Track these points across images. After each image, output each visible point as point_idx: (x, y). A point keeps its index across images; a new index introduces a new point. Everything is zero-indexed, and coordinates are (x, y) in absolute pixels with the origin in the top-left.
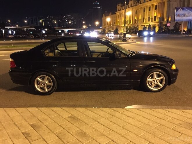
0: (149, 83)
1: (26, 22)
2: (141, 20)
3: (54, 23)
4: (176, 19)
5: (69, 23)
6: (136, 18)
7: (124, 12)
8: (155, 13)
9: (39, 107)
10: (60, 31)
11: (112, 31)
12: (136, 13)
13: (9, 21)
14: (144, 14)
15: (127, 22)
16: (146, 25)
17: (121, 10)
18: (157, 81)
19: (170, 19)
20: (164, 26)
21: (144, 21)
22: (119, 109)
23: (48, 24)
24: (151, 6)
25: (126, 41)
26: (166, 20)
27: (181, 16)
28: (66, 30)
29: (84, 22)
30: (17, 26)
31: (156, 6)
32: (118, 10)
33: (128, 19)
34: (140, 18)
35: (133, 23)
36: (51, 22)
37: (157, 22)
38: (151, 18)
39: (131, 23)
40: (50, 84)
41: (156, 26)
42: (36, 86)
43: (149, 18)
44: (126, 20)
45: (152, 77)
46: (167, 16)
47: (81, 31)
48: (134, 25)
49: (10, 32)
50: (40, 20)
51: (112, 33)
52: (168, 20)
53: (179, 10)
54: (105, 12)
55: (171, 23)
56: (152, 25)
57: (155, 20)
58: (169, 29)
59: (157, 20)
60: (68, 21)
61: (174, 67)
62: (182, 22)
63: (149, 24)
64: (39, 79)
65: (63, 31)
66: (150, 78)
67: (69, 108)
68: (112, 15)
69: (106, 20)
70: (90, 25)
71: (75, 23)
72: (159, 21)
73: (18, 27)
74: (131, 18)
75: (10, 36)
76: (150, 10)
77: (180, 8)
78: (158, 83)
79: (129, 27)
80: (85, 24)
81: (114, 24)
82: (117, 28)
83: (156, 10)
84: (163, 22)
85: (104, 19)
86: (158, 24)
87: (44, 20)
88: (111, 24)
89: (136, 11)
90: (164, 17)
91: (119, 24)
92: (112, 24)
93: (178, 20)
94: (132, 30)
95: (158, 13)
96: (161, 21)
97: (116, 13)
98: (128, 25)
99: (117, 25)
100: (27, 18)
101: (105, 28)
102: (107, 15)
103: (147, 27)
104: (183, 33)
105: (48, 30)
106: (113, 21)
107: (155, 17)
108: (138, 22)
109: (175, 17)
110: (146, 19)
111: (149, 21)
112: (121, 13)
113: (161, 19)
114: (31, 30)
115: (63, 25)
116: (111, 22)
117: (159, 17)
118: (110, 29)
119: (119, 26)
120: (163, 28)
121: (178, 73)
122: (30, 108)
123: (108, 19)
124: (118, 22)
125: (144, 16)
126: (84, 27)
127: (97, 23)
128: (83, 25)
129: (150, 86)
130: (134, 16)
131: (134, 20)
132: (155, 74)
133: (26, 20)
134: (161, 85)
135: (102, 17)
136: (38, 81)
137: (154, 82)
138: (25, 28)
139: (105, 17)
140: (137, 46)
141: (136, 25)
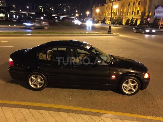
0: (125, 88)
1: (28, 7)
2: (126, 13)
3: (52, 10)
4: (156, 15)
5: (64, 11)
6: (121, 11)
7: (111, 5)
8: (139, 8)
9: (31, 109)
10: (56, 17)
11: (100, 21)
12: (122, 6)
13: (14, 6)
14: (129, 7)
15: (113, 13)
16: (130, 18)
17: (109, 3)
18: (131, 87)
19: (150, 14)
20: (145, 19)
21: (128, 14)
22: (96, 117)
23: (47, 10)
24: (135, 2)
25: (111, 33)
26: (147, 14)
27: (160, 13)
28: (61, 17)
29: (77, 11)
30: (21, 10)
31: (140, 2)
32: (106, 2)
33: (115, 11)
34: (125, 11)
35: (119, 15)
36: (49, 9)
37: (139, 15)
38: (134, 12)
39: (117, 15)
40: (42, 82)
41: (138, 19)
42: (30, 83)
43: (133, 11)
44: (113, 11)
45: (127, 83)
46: (148, 11)
47: (74, 18)
48: (119, 17)
49: (14, 16)
50: (40, 7)
51: (100, 22)
52: (148, 15)
53: (159, 7)
54: (96, 3)
55: (152, 17)
56: (135, 18)
57: (138, 14)
58: (149, 23)
59: (140, 14)
60: (64, 9)
61: (146, 76)
62: (161, 18)
63: (132, 17)
64: (33, 77)
65: (58, 18)
66: (126, 83)
67: (54, 112)
68: (101, 6)
69: (95, 11)
70: (82, 14)
71: (69, 11)
72: (141, 15)
73: (21, 12)
74: (117, 10)
75: (14, 20)
76: (134, 5)
77: (160, 6)
78: (132, 88)
79: (115, 19)
80: (78, 13)
81: (103, 15)
82: (104, 19)
83: (139, 6)
84: (144, 16)
85: (94, 10)
86: (140, 17)
87: (44, 6)
88: (99, 14)
89: (122, 5)
90: (146, 12)
91: (106, 15)
92: (101, 14)
93: (158, 16)
94: (117, 21)
95: (140, 8)
96: (143, 15)
97: (104, 5)
98: (114, 16)
99: (104, 16)
100: (29, 4)
101: (95, 17)
102: (97, 6)
103: (131, 19)
104: (161, 27)
105: (46, 16)
106: (102, 12)
107: (138, 11)
108: (123, 15)
109: (155, 13)
110: (130, 12)
111: (132, 14)
112: (109, 6)
113: (143, 14)
114: (32, 15)
115: (59, 12)
116: (100, 12)
117: (141, 12)
118: (98, 19)
119: (107, 17)
120: (144, 22)
121: (149, 81)
122: (23, 109)
123: (98, 10)
124: (106, 13)
125: (128, 10)
126: (77, 15)
127: (88, 13)
128: (76, 13)
129: (125, 90)
130: (120, 8)
131: (119, 12)
132: (130, 81)
133: (28, 6)
134: (134, 90)
135: (93, 7)
136: (32, 79)
137: (128, 87)
138: (27, 13)
139: (95, 8)
140: (120, 39)
141: (121, 17)
